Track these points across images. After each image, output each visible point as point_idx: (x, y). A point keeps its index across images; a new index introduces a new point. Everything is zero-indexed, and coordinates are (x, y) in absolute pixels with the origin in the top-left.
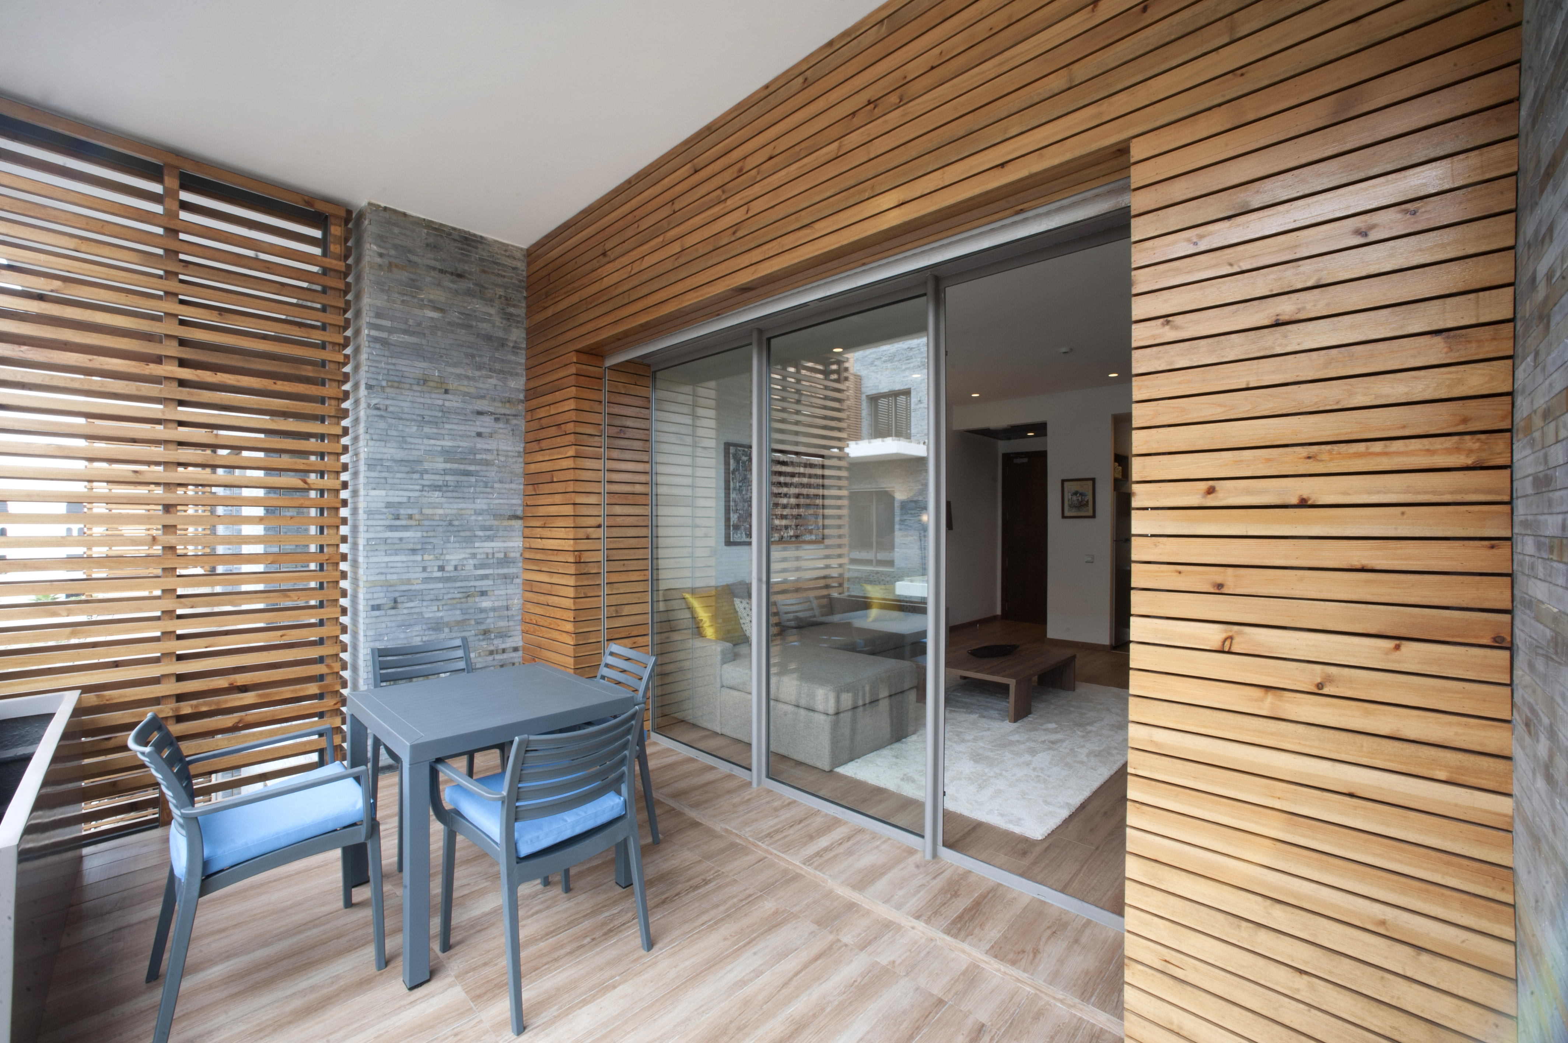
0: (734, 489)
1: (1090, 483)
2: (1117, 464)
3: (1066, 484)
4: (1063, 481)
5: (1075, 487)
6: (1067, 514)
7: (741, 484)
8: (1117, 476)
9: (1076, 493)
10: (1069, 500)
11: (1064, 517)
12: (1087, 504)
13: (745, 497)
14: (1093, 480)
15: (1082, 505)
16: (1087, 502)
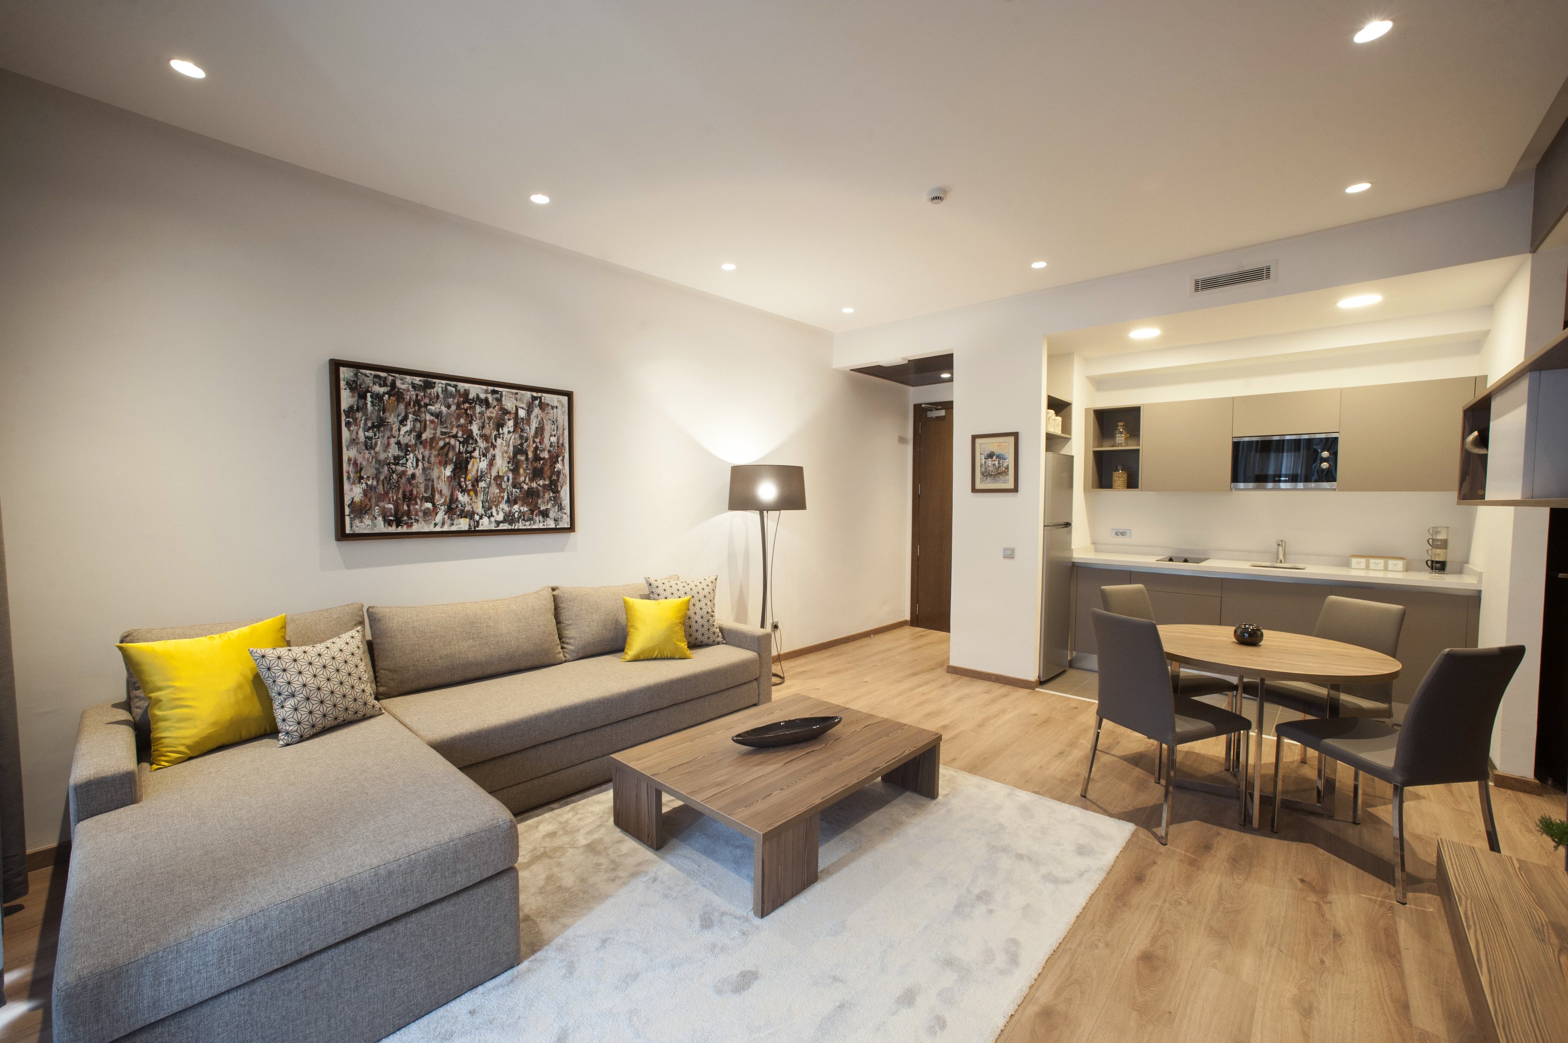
0: (354, 442)
1: (1011, 439)
2: (1052, 412)
3: (978, 441)
4: (974, 438)
5: (991, 445)
6: (979, 486)
7: (370, 434)
8: (1052, 430)
9: (991, 456)
10: (981, 465)
11: (974, 490)
12: (1005, 472)
13: (382, 456)
14: (1016, 435)
15: (1000, 473)
16: (1007, 468)
